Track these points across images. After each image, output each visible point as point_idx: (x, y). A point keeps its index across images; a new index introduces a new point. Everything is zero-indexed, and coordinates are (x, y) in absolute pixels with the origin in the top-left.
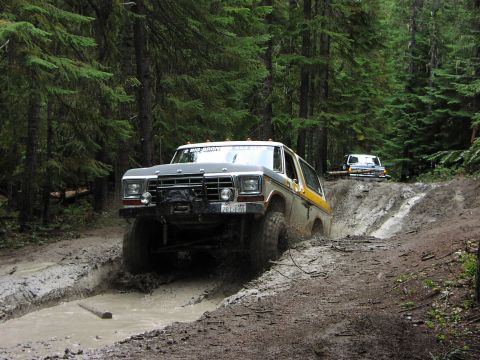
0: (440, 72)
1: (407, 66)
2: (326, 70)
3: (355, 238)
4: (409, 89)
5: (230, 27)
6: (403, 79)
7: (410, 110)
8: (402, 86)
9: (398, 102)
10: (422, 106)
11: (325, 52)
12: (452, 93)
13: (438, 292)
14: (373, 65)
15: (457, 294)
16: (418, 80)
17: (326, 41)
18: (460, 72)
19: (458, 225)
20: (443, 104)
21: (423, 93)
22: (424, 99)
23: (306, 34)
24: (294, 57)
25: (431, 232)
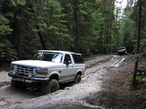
0: (129, 38)
1: (124, 37)
2: (110, 37)
3: (111, 67)
4: (124, 41)
5: (94, 29)
6: (123, 39)
7: (124, 44)
8: (123, 40)
9: (122, 43)
10: (126, 44)
11: (110, 34)
12: (131, 42)
13: (124, 82)
14: (119, 37)
15: (128, 83)
16: (125, 39)
17: (111, 33)
18: (132, 38)
19: (130, 65)
20: (129, 43)
21: (126, 42)
22: (126, 43)
23: (108, 31)
24: (106, 35)
25: (125, 66)
